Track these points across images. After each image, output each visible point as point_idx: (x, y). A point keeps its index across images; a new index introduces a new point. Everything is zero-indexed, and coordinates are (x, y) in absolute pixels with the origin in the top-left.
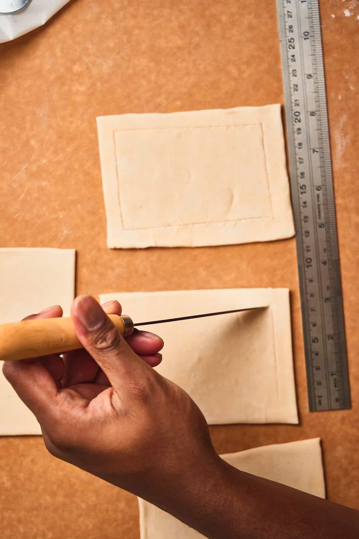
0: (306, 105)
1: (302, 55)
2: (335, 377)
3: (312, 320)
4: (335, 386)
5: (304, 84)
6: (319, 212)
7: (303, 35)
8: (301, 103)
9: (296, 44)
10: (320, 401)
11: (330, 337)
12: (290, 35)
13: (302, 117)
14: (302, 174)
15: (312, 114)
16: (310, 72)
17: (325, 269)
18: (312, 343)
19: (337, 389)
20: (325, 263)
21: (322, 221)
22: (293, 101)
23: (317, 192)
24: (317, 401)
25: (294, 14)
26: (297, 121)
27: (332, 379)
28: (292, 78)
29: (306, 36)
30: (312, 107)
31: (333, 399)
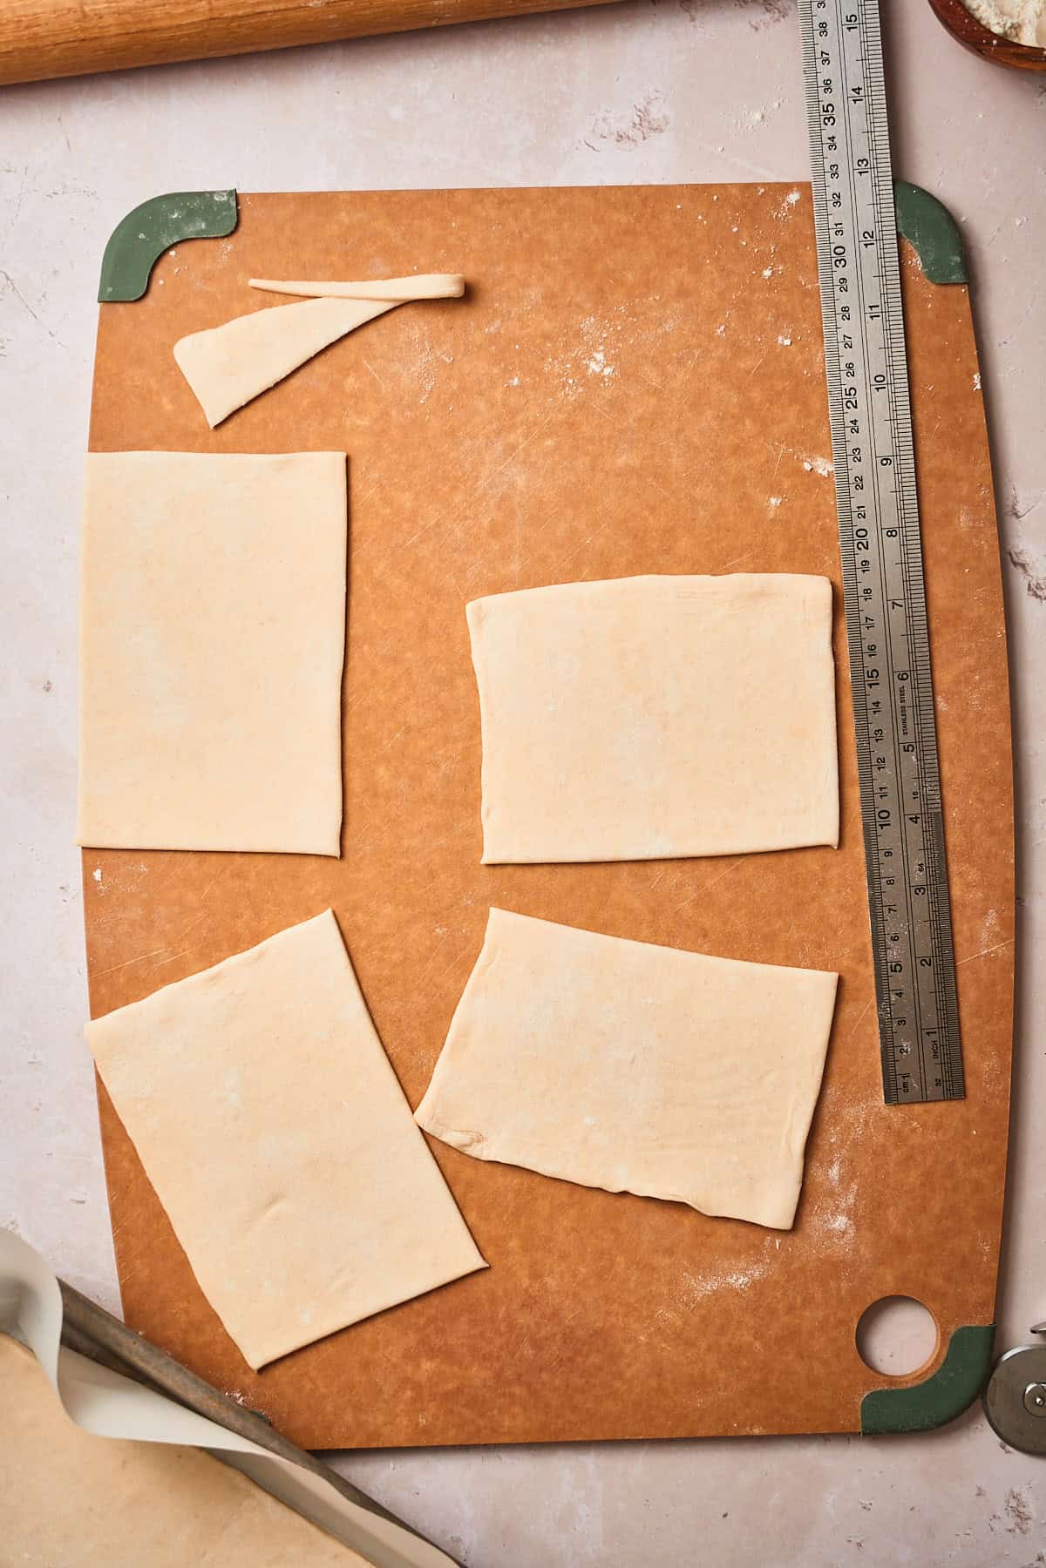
0: (878, 517)
1: (871, 420)
2: (934, 1037)
3: (890, 929)
4: (935, 1056)
5: (875, 474)
6: (904, 721)
7: (873, 382)
8: (869, 512)
9: (860, 398)
10: (905, 1085)
11: (925, 962)
12: (848, 382)
13: (872, 538)
14: (872, 648)
15: (891, 533)
16: (888, 453)
17: (915, 831)
18: (890, 973)
19: (938, 1061)
20: (915, 820)
21: (910, 738)
22: (854, 508)
23: (899, 684)
24: (900, 1085)
25: (856, 341)
26: (860, 546)
27: (928, 1040)
28: (851, 464)
29: (880, 382)
30: (891, 521)
31: (930, 1079)
